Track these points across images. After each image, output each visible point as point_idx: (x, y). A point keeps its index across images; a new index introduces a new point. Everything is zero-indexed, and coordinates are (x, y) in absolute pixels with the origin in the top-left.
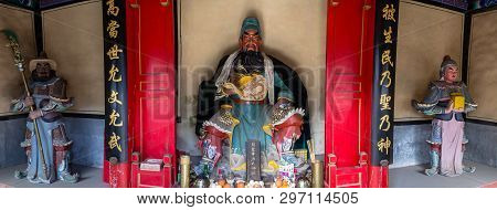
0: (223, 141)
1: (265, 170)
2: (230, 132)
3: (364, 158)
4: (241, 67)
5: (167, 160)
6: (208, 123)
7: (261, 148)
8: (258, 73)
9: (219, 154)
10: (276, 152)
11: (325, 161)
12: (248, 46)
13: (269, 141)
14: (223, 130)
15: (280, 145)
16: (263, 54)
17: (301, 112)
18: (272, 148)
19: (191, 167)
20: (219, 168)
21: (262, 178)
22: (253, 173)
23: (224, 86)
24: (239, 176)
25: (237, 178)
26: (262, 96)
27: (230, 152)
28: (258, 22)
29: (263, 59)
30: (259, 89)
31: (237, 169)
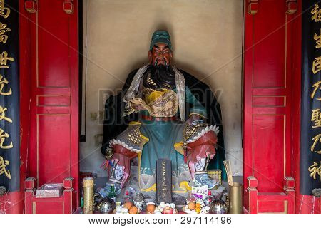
0: (131, 160)
1: (176, 192)
2: (138, 151)
3: (291, 184)
4: (150, 81)
5: (67, 183)
6: (115, 142)
7: (172, 168)
9: (127, 175)
10: (188, 172)
11: (244, 184)
12: (158, 60)
13: (181, 160)
15: (192, 165)
16: (174, 69)
17: (215, 129)
18: (184, 168)
20: (127, 190)
21: (173, 200)
22: (164, 195)
23: (133, 102)
24: (149, 198)
25: (147, 200)
26: (173, 112)
27: (140, 172)
28: (168, 35)
29: (174, 73)
30: (169, 105)
31: (147, 190)
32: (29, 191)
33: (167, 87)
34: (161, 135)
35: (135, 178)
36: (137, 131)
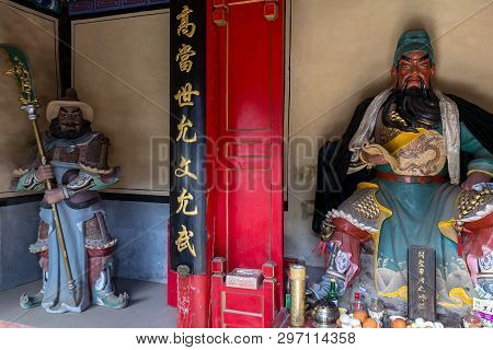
0: (362, 245)
1: (444, 304)
2: (374, 231)
4: (394, 116)
5: (267, 271)
6: (336, 213)
8: (429, 128)
9: (356, 268)
10: (466, 273)
13: (451, 251)
14: (362, 226)
15: (473, 261)
16: (438, 93)
18: (457, 265)
19: (307, 285)
20: (355, 290)
21: (439, 317)
22: (421, 306)
23: (365, 150)
24: (393, 308)
25: (389, 311)
26: (435, 167)
27: (377, 265)
28: (427, 37)
29: (437, 101)
30: (429, 155)
31: (390, 295)
32: (218, 275)
33: (425, 126)
34: (412, 207)
35: (368, 274)
36: (371, 197)
